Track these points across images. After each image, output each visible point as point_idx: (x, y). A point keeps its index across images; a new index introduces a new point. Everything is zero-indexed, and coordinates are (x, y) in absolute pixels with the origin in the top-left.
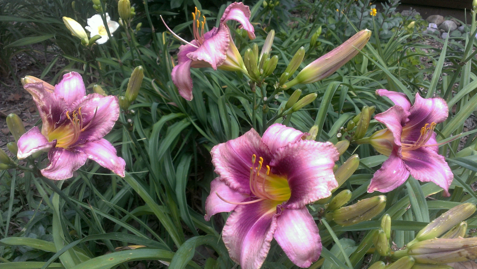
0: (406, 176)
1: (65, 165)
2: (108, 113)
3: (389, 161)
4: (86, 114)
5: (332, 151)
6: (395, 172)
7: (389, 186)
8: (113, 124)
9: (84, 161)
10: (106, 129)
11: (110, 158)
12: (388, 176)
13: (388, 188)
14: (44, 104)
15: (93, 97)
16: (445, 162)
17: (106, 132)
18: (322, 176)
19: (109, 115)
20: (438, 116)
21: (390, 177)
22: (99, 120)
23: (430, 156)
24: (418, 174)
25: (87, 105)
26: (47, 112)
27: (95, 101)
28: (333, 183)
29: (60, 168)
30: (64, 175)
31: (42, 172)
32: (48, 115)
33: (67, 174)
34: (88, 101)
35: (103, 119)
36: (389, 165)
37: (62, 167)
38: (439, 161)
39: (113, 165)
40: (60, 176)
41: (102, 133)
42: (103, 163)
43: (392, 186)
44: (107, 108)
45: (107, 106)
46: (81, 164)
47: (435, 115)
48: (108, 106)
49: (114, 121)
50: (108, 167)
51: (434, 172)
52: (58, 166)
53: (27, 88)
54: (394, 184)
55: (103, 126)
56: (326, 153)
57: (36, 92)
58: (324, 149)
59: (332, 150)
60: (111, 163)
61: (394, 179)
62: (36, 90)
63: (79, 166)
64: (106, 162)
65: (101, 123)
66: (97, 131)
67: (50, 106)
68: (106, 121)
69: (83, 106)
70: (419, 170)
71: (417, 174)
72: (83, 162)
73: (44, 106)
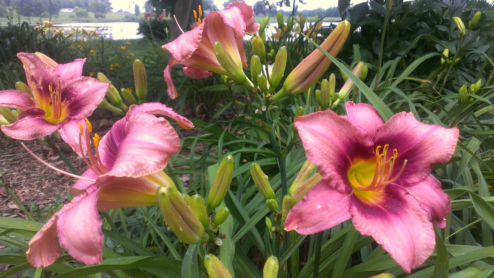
0: (339, 220)
1: (27, 128)
2: (95, 97)
3: (315, 189)
4: (75, 93)
5: (164, 130)
6: (319, 207)
7: (309, 227)
8: (95, 108)
9: (50, 132)
10: (88, 111)
11: (75, 136)
12: (309, 210)
13: (308, 229)
14: (33, 73)
15: (87, 80)
16: (426, 221)
17: (88, 114)
18: (133, 154)
19: (95, 99)
20: (436, 151)
21: (310, 213)
22: (85, 102)
23: (409, 208)
24: (365, 224)
25: (78, 86)
26: (36, 83)
27: (87, 84)
28: (147, 167)
29: (21, 129)
30: (20, 135)
31: (2, 127)
32: (37, 85)
33: (25, 136)
34: (80, 82)
35: (88, 101)
36: (314, 195)
37: (22, 128)
38: (418, 218)
39: (75, 143)
40: (16, 136)
41: (84, 114)
42: (66, 138)
43: (313, 228)
44: (94, 92)
45: (95, 90)
46: (46, 133)
47: (430, 148)
48: (97, 90)
49: (96, 105)
50: (69, 143)
51: (391, 228)
52: (18, 126)
53: (19, 56)
54: (317, 226)
55: (88, 108)
56: (155, 131)
57: (27, 61)
58: (154, 125)
59: (165, 128)
60: (74, 140)
61: (316, 217)
62: (27, 60)
63: (43, 135)
64: (69, 138)
65: (86, 104)
66: (82, 112)
67: (41, 78)
68: (91, 104)
69: (75, 86)
70: (371, 219)
71: (363, 223)
72: (48, 132)
73: (33, 75)
